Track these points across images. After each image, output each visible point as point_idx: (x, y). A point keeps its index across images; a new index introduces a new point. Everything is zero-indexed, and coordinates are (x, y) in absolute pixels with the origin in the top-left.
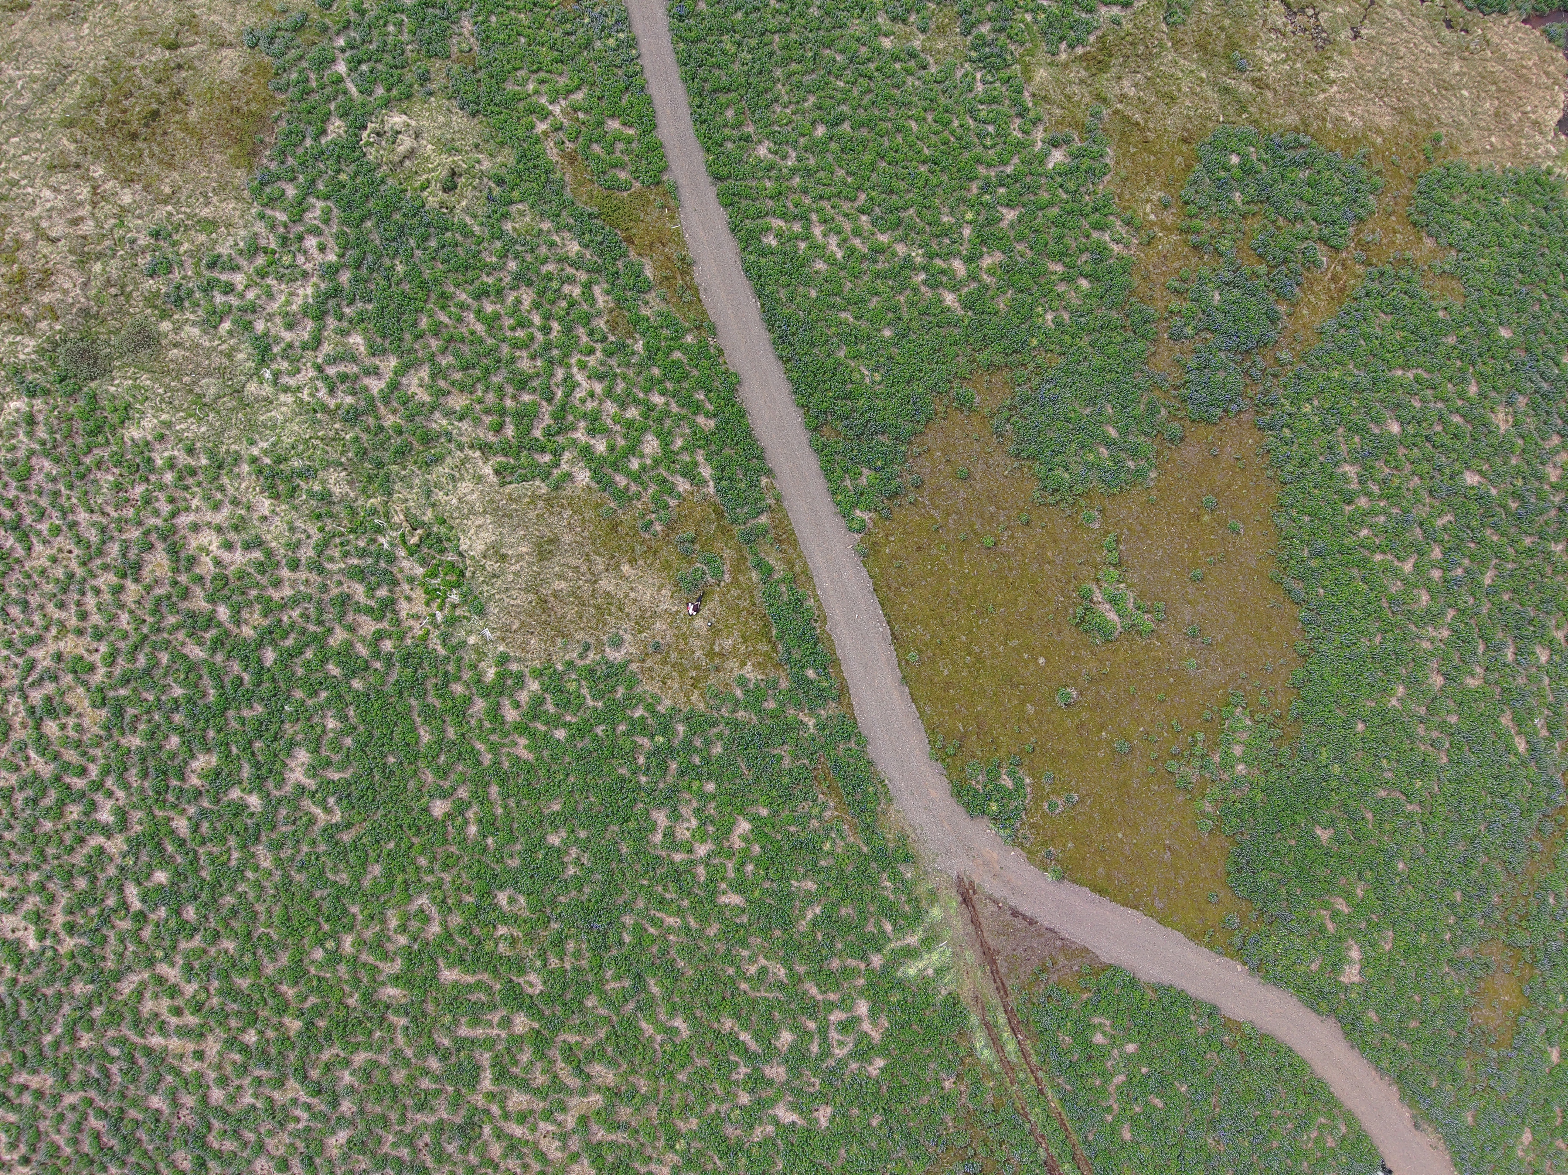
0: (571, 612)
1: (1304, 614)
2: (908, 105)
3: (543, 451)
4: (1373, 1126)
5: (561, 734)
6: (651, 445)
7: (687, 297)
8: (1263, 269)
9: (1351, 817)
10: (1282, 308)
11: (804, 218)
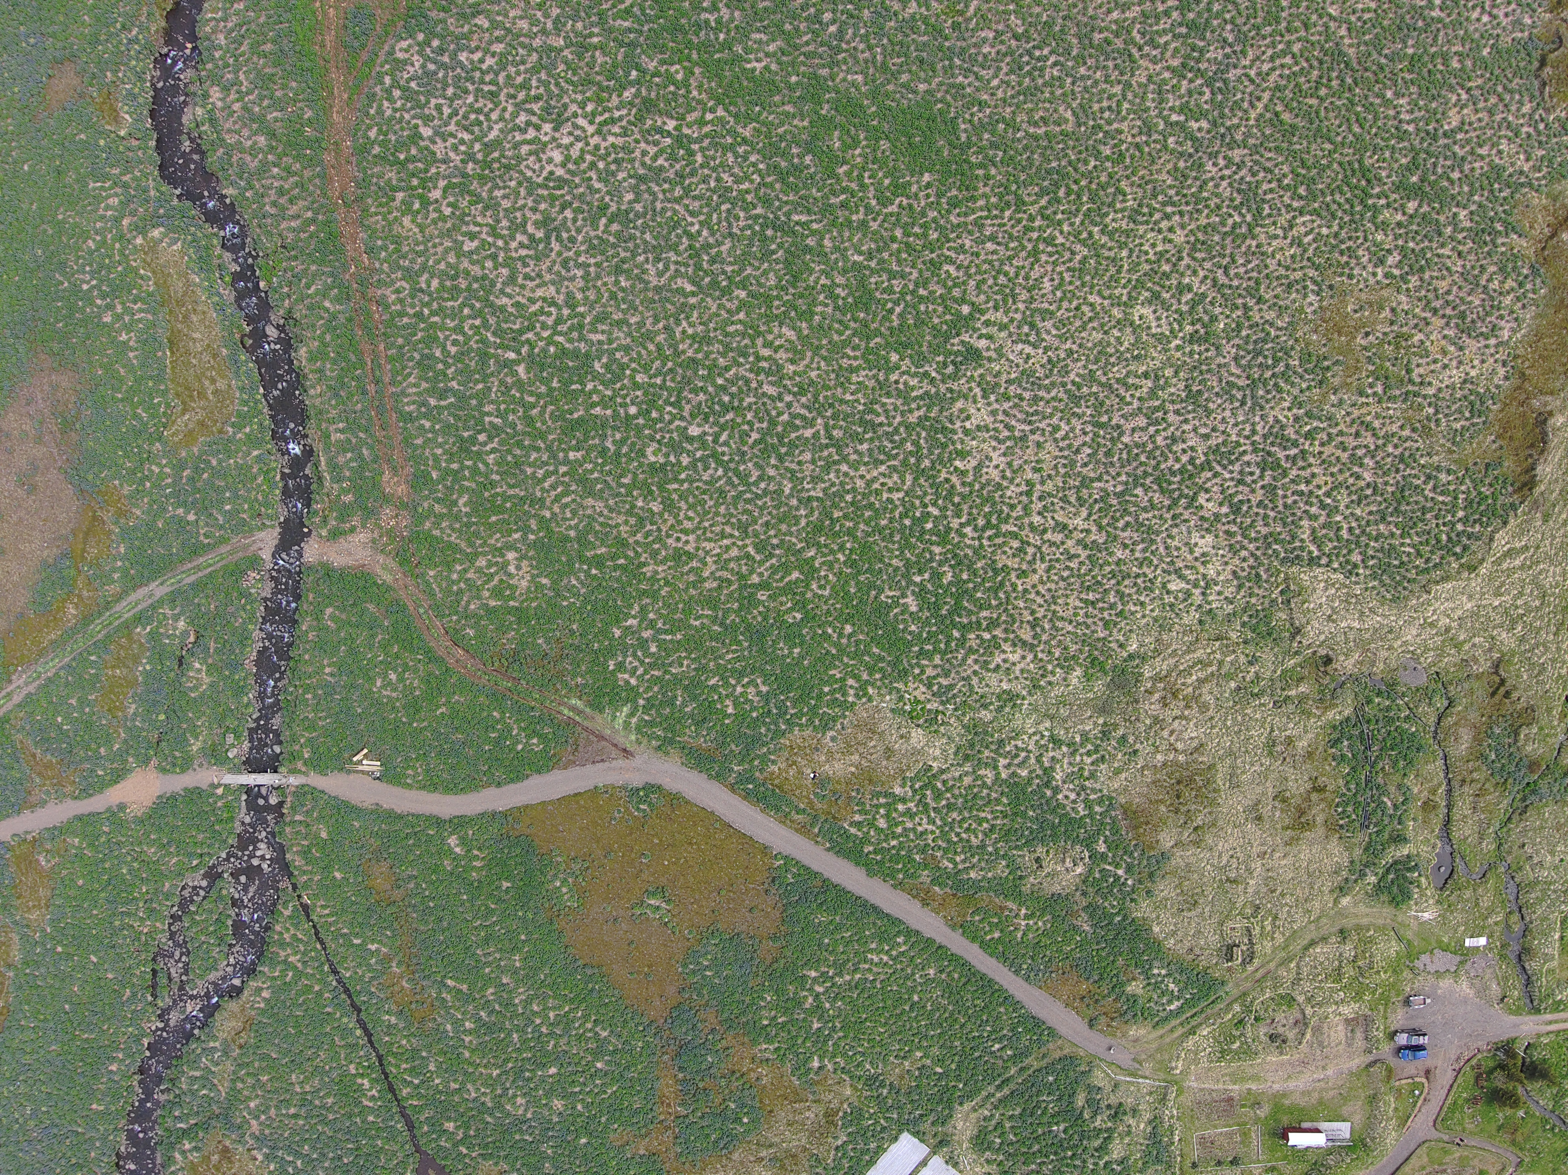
0: (860, 737)
1: (580, 963)
2: (890, 1037)
3: (921, 788)
4: (397, 790)
5: (826, 689)
6: (882, 823)
7: (914, 892)
8: (701, 1085)
9: (500, 900)
10: (681, 1076)
11: (894, 959)
